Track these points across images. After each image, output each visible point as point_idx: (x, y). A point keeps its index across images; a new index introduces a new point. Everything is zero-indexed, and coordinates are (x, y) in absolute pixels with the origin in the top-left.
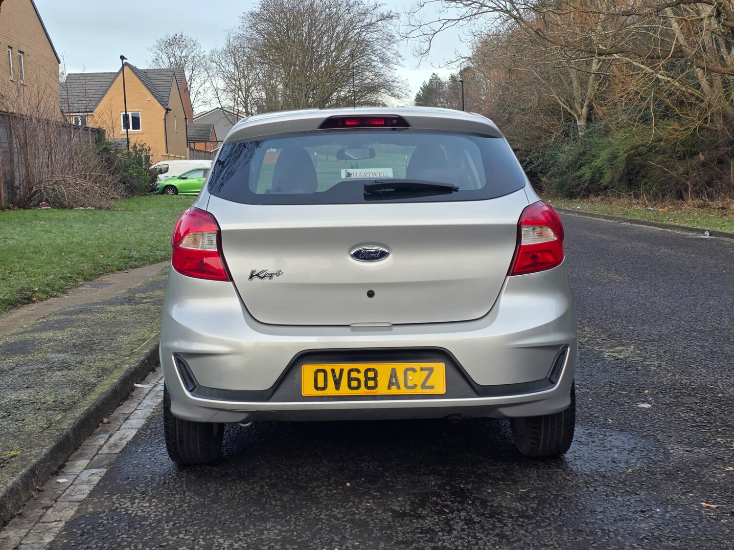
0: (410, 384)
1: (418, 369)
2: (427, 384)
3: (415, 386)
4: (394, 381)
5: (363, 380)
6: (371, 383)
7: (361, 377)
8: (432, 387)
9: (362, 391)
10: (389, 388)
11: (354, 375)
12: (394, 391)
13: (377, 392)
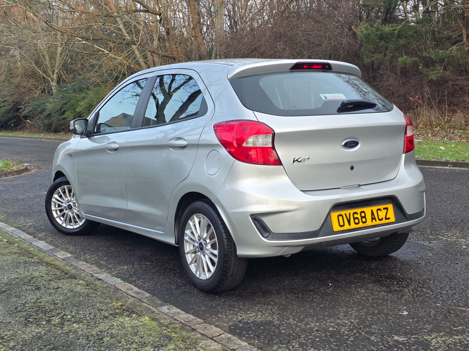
0: (380, 218)
1: (382, 209)
2: (387, 217)
3: (382, 218)
4: (373, 217)
5: (360, 218)
6: (364, 220)
7: (359, 216)
8: (389, 218)
9: (361, 225)
10: (372, 221)
11: (356, 216)
12: (374, 223)
13: (367, 224)
